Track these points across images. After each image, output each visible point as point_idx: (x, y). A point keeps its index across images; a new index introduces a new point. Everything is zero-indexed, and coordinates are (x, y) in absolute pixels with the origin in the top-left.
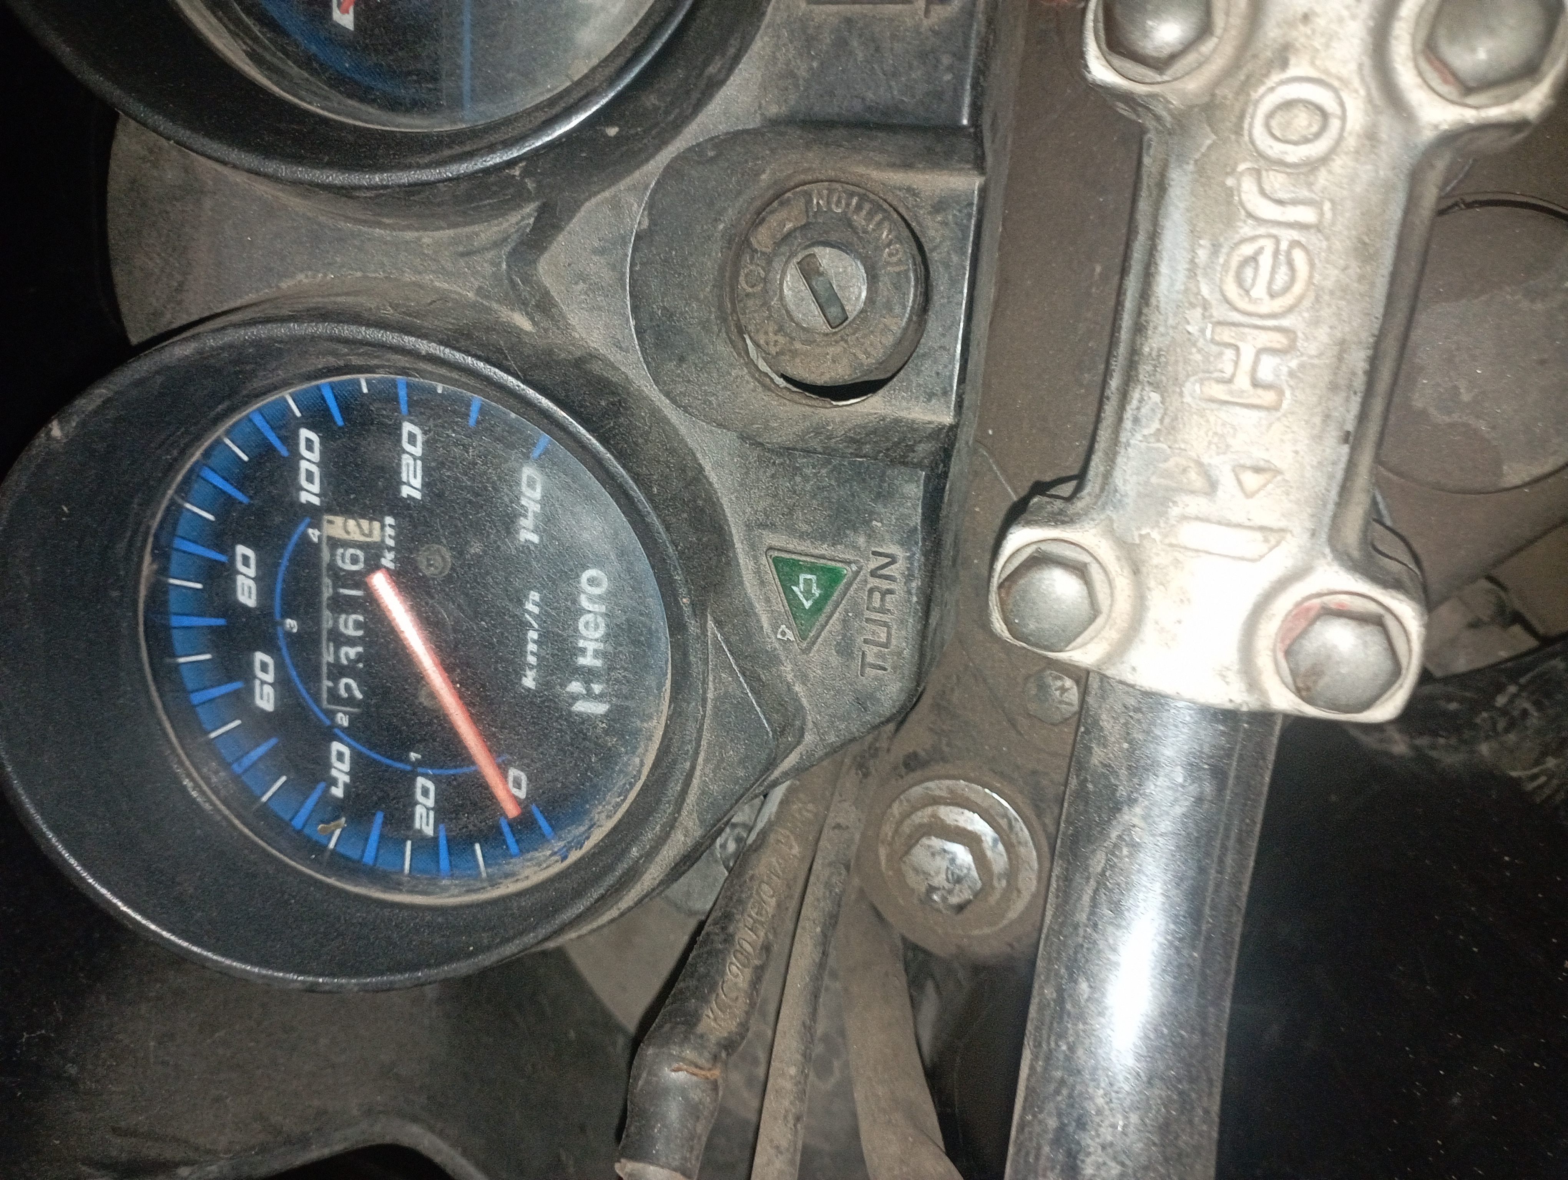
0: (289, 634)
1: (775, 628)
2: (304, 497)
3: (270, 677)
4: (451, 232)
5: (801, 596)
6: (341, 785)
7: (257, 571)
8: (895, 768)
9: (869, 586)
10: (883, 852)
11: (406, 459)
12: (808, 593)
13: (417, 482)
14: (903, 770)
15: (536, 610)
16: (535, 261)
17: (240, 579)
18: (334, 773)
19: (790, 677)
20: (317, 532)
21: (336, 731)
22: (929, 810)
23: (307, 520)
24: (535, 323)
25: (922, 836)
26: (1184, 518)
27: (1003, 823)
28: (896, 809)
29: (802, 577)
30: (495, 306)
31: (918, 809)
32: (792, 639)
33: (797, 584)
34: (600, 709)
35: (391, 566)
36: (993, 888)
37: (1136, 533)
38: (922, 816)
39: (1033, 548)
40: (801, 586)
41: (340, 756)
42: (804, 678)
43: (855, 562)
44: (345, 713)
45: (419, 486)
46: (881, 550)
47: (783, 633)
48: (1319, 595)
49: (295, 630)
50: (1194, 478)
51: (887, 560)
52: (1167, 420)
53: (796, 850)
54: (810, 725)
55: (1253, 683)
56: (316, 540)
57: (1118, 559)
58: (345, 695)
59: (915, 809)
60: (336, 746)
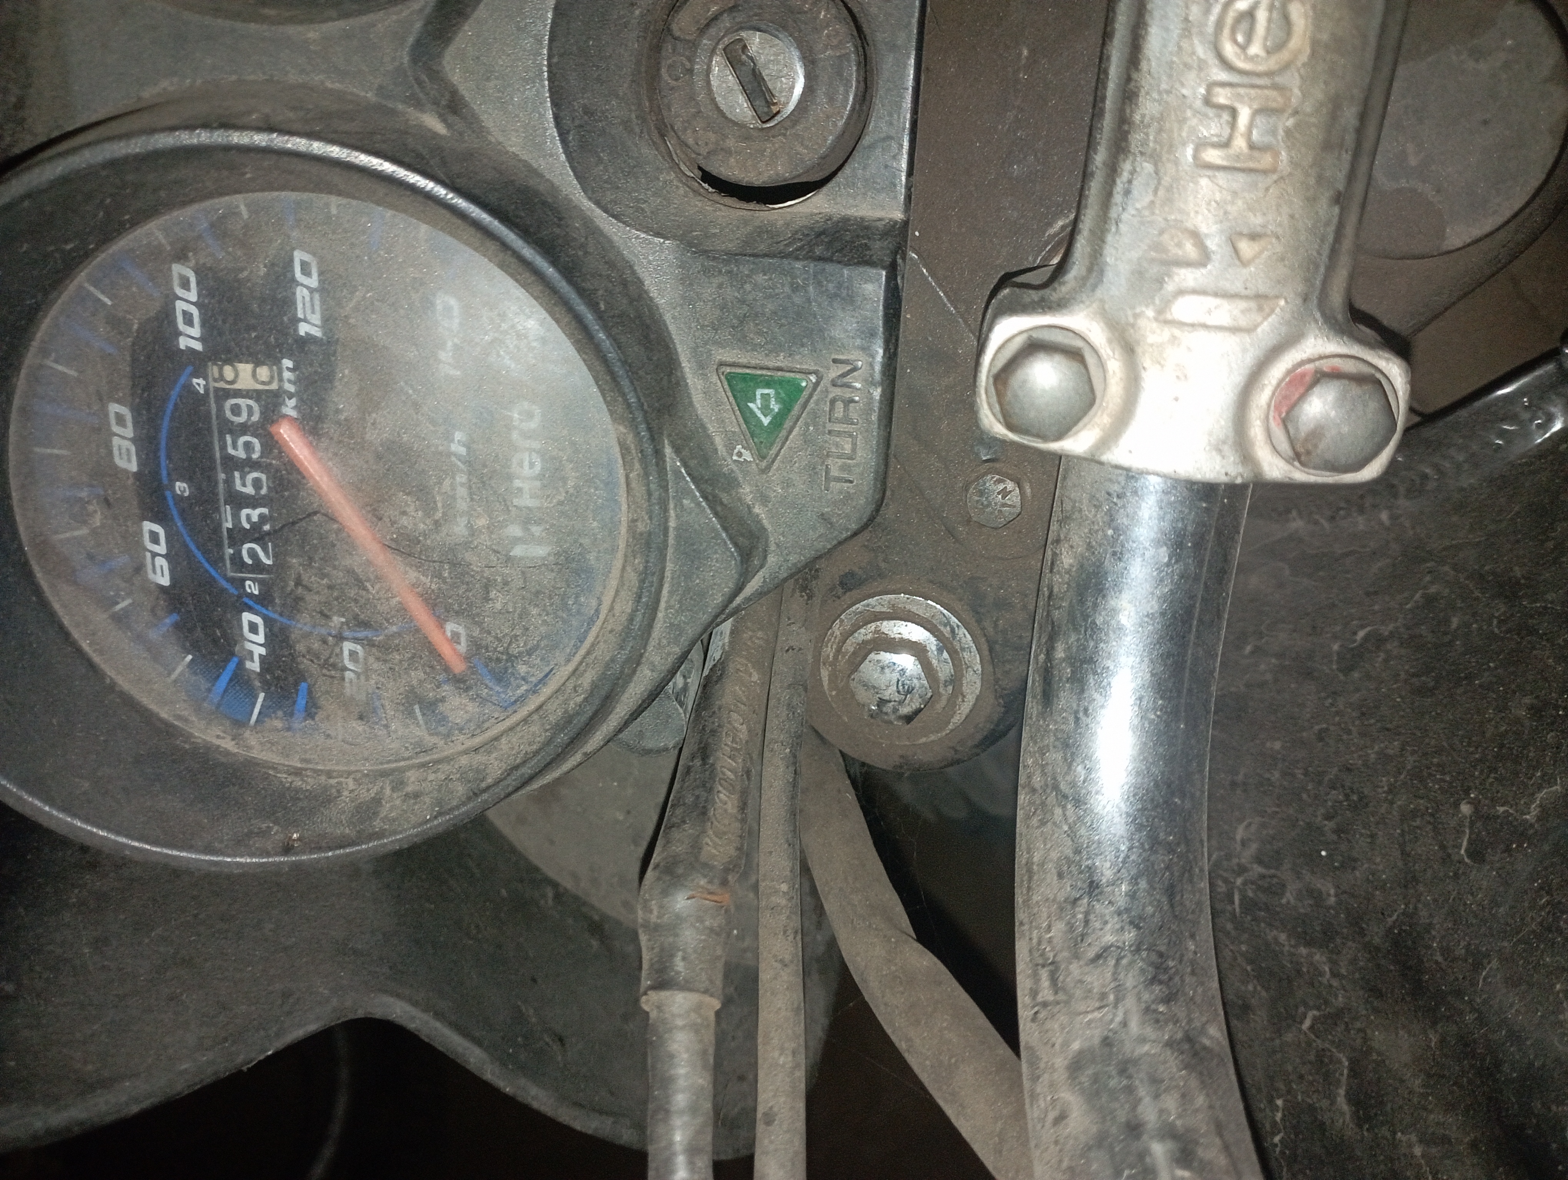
0: (179, 499)
1: (730, 449)
2: (183, 343)
3: (162, 549)
4: (341, 24)
5: (759, 414)
6: (256, 658)
7: (135, 431)
8: (832, 590)
9: (831, 396)
10: (825, 674)
11: (301, 293)
12: (765, 409)
13: (316, 319)
14: (840, 591)
15: (462, 451)
16: (440, 55)
17: (116, 441)
18: (249, 646)
19: (749, 499)
20: (201, 381)
21: (246, 600)
22: (872, 626)
23: (190, 369)
24: (449, 126)
25: (870, 652)
26: (1181, 292)
27: (946, 631)
28: (837, 629)
29: (759, 392)
30: (400, 107)
31: (860, 627)
32: (750, 459)
33: (753, 400)
34: (541, 551)
35: (293, 414)
36: (940, 695)
37: (1129, 313)
38: (865, 633)
39: (1024, 336)
40: (759, 402)
41: (253, 628)
42: (764, 499)
43: (815, 372)
44: (253, 580)
45: (318, 322)
46: (841, 357)
47: (740, 454)
48: (1310, 361)
49: (187, 494)
50: (1190, 250)
51: (849, 368)
52: (1161, 193)
53: (755, 677)
54: (773, 547)
55: (1246, 456)
56: (202, 391)
57: (1110, 341)
58: (249, 562)
59: (856, 628)
60: (247, 617)
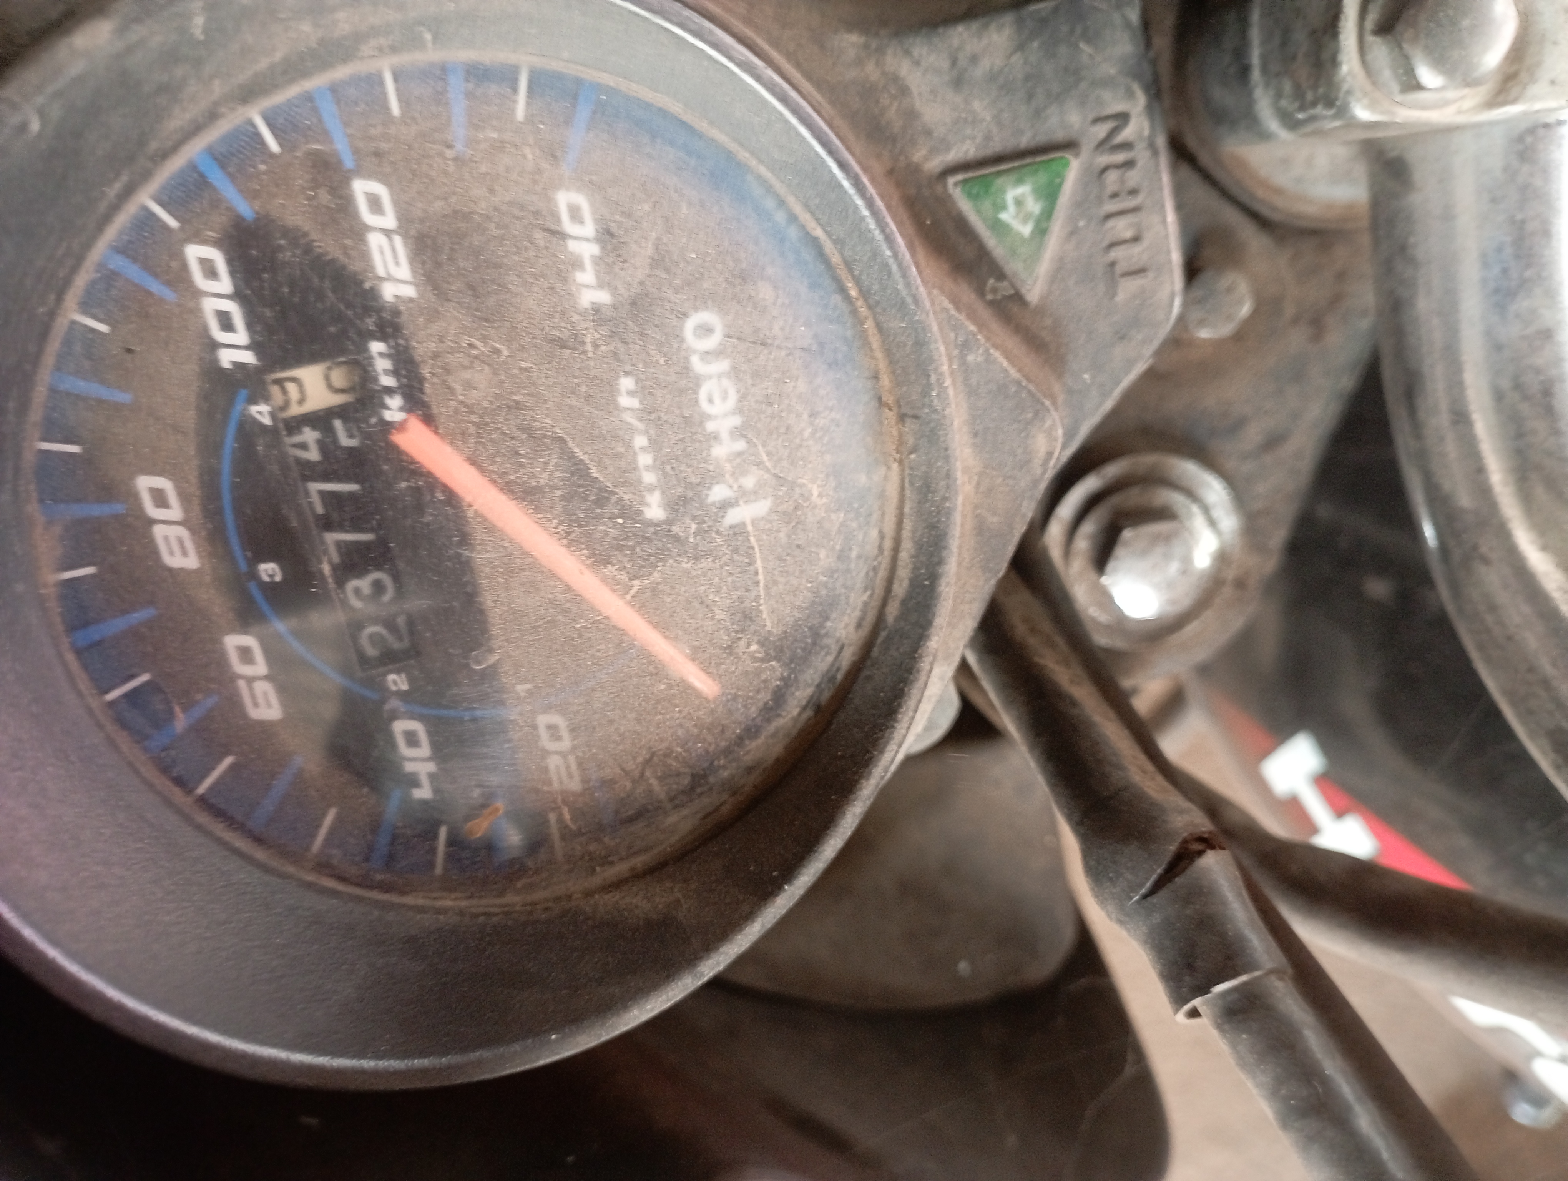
0: (269, 589)
1: (980, 288)
2: (227, 358)
3: (260, 667)
5: (1015, 224)
6: (425, 781)
7: (184, 507)
11: (375, 240)
12: (1023, 215)
13: (404, 271)
15: (635, 403)
17: (159, 531)
18: (409, 767)
20: (263, 408)
21: (393, 704)
23: (243, 393)
29: (1009, 196)
32: (1009, 292)
33: (1004, 208)
34: (761, 508)
35: (404, 415)
40: (1011, 208)
41: (412, 739)
44: (396, 672)
45: (408, 276)
46: (1103, 115)
47: (994, 291)
49: (277, 579)
51: (1116, 124)
56: (267, 421)
60: (400, 726)
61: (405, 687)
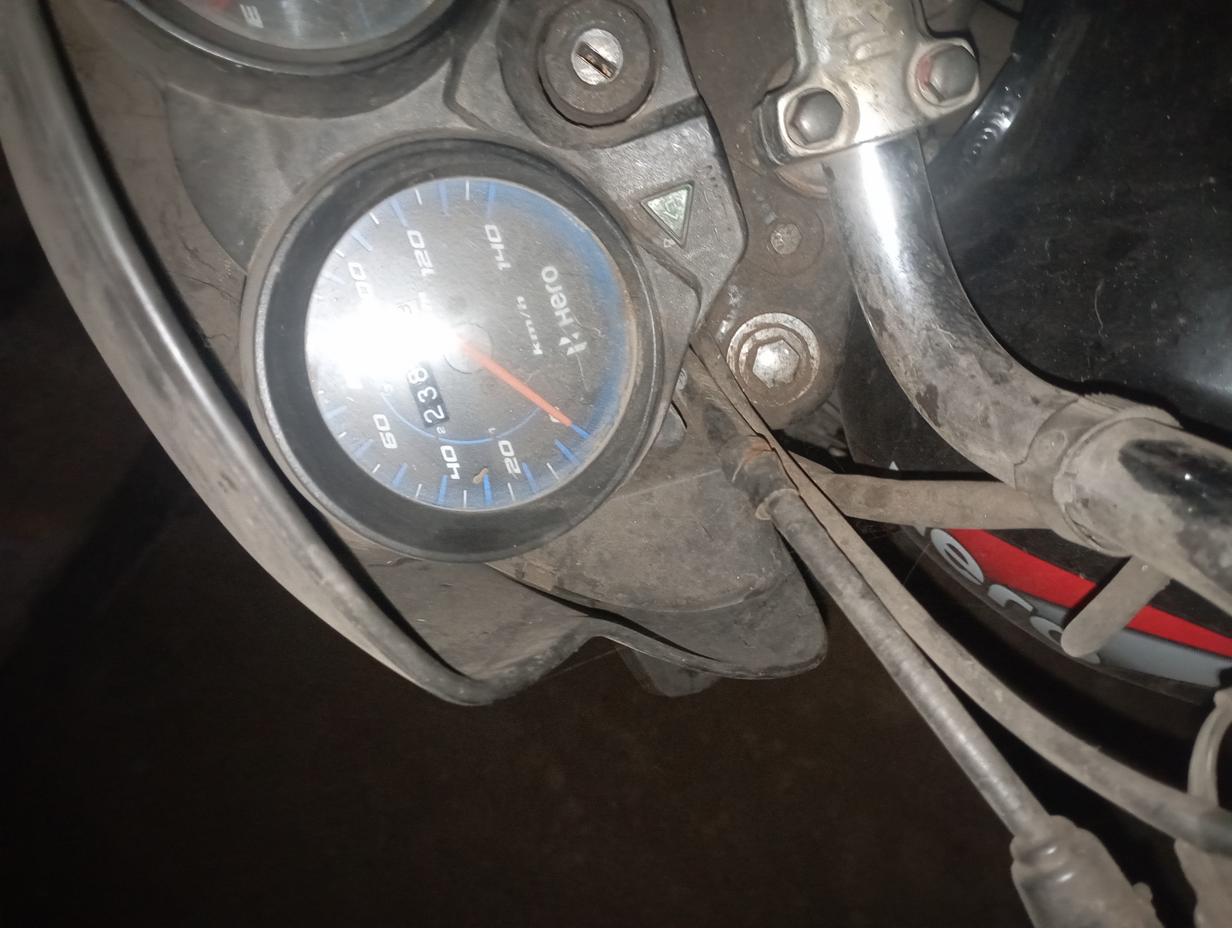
3: (387, 427)
6: (456, 471)
11: (417, 253)
13: (429, 264)
15: (524, 307)
16: (454, 97)
18: (449, 466)
21: (441, 440)
22: (750, 340)
26: (856, 47)
28: (730, 353)
31: (743, 345)
32: (673, 243)
34: (581, 347)
36: (801, 361)
38: (748, 346)
41: (449, 454)
45: (431, 266)
47: (667, 243)
48: (924, 57)
58: (430, 421)
59: (740, 347)
60: (444, 449)
61: (444, 432)
